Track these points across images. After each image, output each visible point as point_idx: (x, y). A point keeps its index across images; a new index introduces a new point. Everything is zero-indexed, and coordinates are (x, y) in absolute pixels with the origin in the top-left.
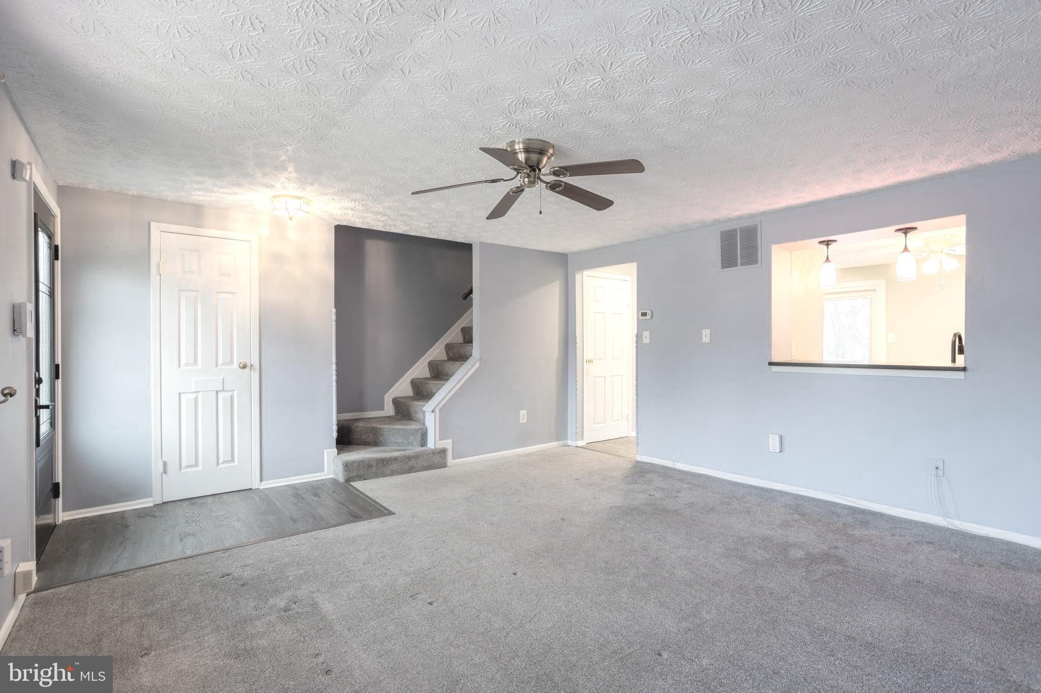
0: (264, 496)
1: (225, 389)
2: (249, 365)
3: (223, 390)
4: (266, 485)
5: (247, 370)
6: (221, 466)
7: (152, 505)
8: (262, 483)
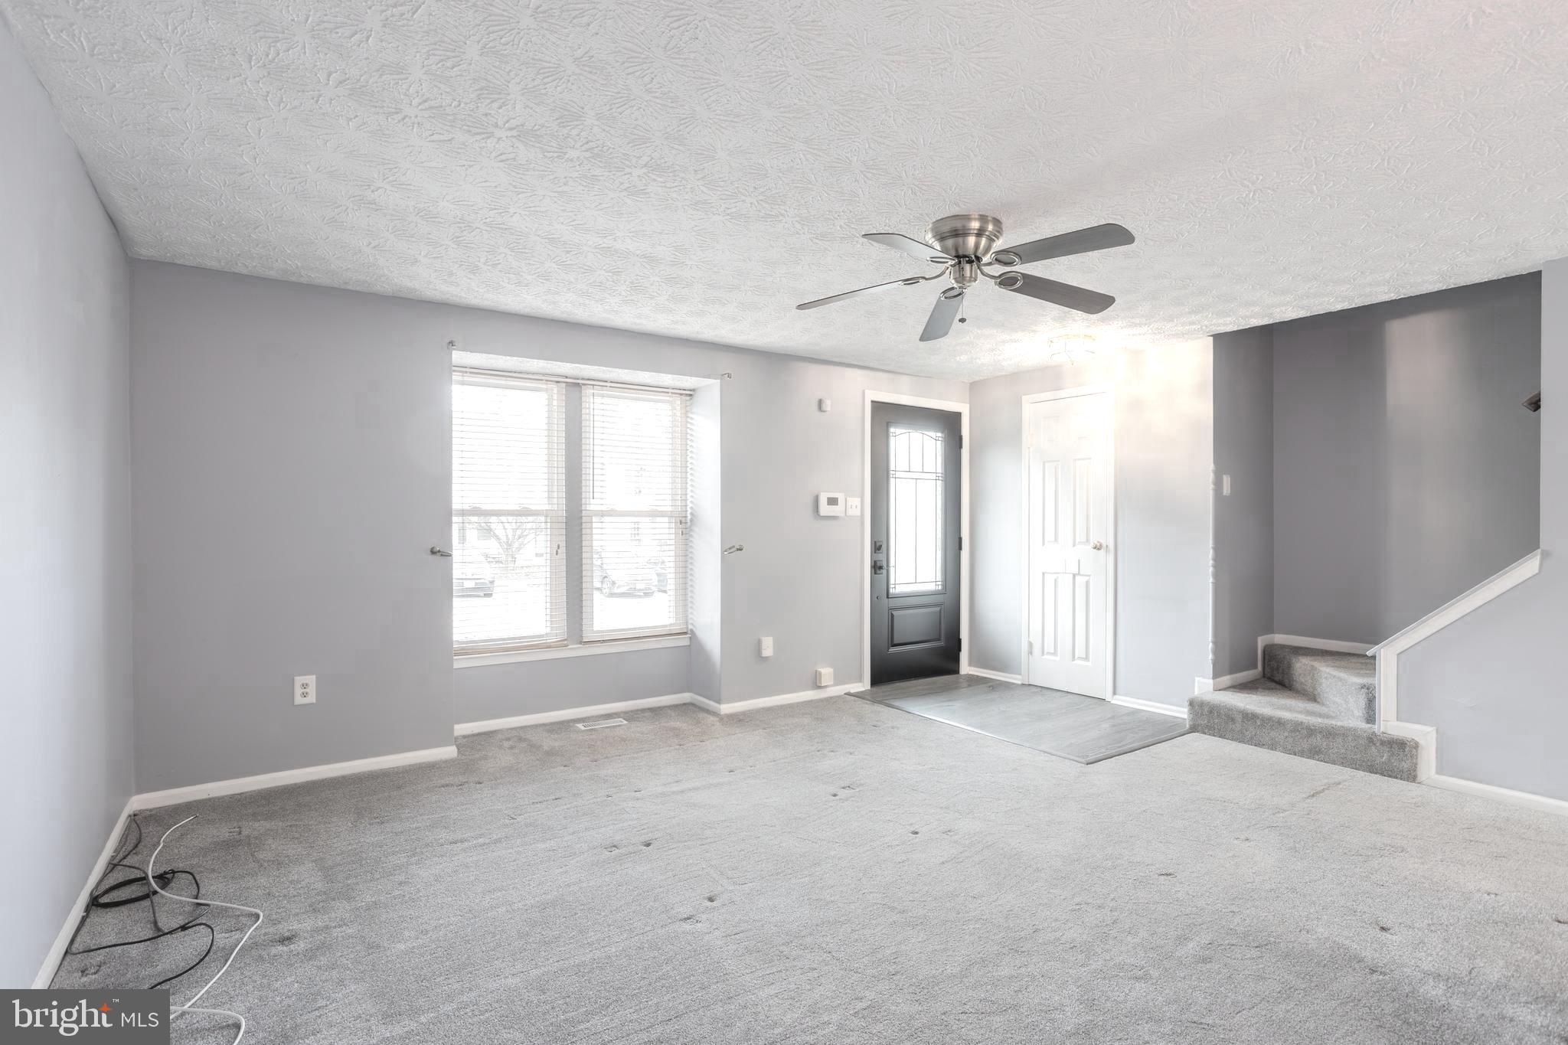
0: (1116, 712)
1: (1081, 573)
2: (1104, 545)
3: (1079, 574)
4: (1119, 700)
5: (1102, 552)
6: (1075, 662)
7: (1020, 683)
8: (1116, 697)
